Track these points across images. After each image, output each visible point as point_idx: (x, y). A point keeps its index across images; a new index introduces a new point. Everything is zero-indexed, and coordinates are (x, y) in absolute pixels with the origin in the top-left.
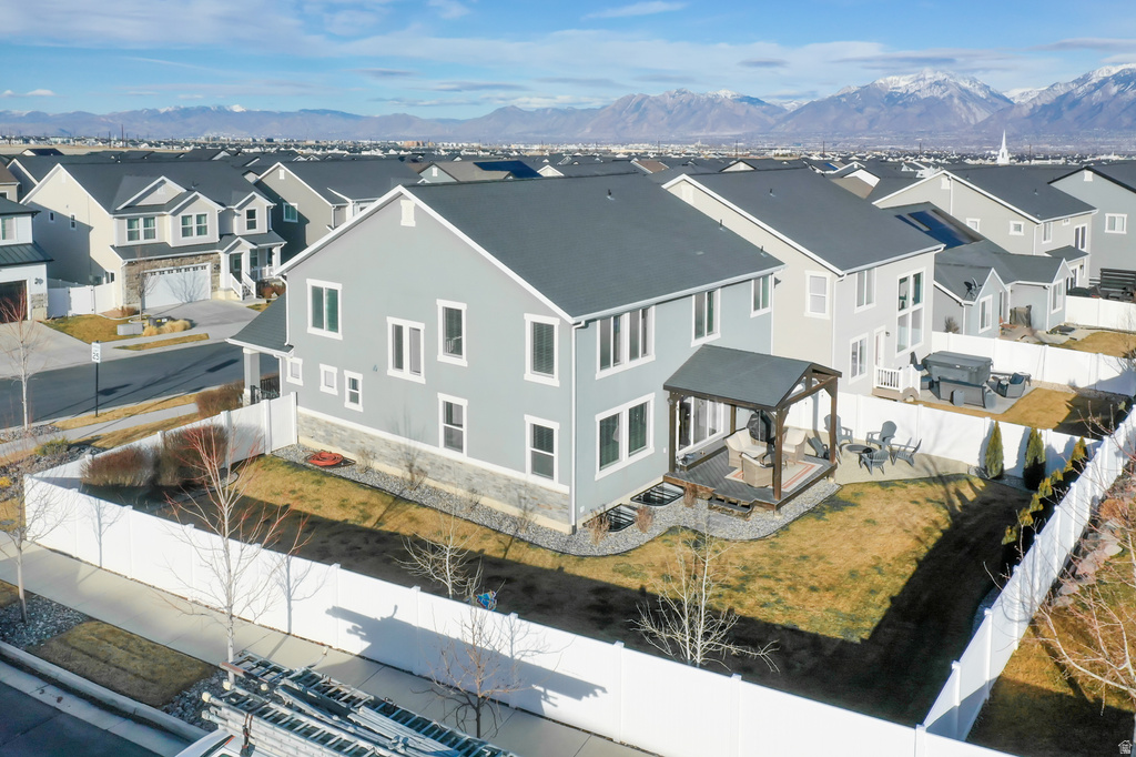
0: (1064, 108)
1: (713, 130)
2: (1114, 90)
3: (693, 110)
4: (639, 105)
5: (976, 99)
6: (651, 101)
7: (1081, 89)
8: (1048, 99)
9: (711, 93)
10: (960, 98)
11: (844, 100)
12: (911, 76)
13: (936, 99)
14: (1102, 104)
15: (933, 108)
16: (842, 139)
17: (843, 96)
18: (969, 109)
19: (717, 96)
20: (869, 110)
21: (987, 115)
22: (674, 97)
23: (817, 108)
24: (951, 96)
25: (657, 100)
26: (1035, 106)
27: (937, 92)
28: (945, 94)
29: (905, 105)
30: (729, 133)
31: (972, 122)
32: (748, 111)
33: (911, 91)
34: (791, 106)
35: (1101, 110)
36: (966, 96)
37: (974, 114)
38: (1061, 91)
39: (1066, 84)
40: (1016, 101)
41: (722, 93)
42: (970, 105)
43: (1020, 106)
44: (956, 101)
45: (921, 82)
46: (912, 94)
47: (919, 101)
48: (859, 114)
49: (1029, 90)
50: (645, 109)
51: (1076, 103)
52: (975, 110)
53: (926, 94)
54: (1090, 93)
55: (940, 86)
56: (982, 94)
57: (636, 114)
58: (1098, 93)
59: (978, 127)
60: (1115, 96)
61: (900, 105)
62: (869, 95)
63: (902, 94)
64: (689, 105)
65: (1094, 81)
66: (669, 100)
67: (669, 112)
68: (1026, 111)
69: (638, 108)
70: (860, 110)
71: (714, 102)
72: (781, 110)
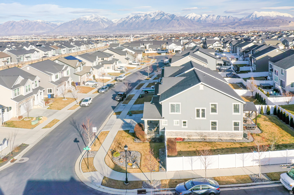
0: (124, 24)
1: (37, 31)
2: (134, 20)
3: (29, 25)
4: (12, 24)
5: (105, 22)
6: (16, 23)
7: (127, 20)
8: (121, 22)
9: (35, 20)
10: (101, 22)
11: (73, 22)
12: (90, 16)
13: (96, 22)
14: (132, 23)
15: (95, 24)
16: (73, 32)
17: (72, 21)
18: (104, 24)
19: (37, 22)
20: (79, 25)
21: (108, 26)
22: (24, 22)
23: (66, 24)
24: (99, 21)
25: (18, 22)
26: (118, 23)
27: (96, 20)
28: (98, 21)
29: (88, 23)
30: (41, 32)
31: (105, 27)
32: (46, 25)
33: (90, 20)
34: (59, 24)
35: (132, 24)
36: (103, 21)
37: (105, 25)
38: (123, 20)
39: (124, 18)
40: (114, 22)
41: (39, 21)
42: (104, 23)
43: (115, 23)
44: (100, 22)
45: (92, 18)
46: (90, 21)
47: (92, 22)
48: (77, 26)
49: (116, 20)
50: (14, 25)
51: (127, 23)
52: (105, 24)
53: (93, 21)
54: (129, 20)
55: (96, 19)
56: (106, 21)
57: (12, 27)
58: (131, 20)
59: (106, 29)
60: (134, 21)
61: (87, 23)
62: (79, 20)
63: (87, 21)
64: (28, 24)
65: (130, 18)
66: (22, 23)
67: (22, 26)
68: (116, 25)
69: (12, 25)
70: (77, 25)
71: (36, 23)
72: (56, 25)
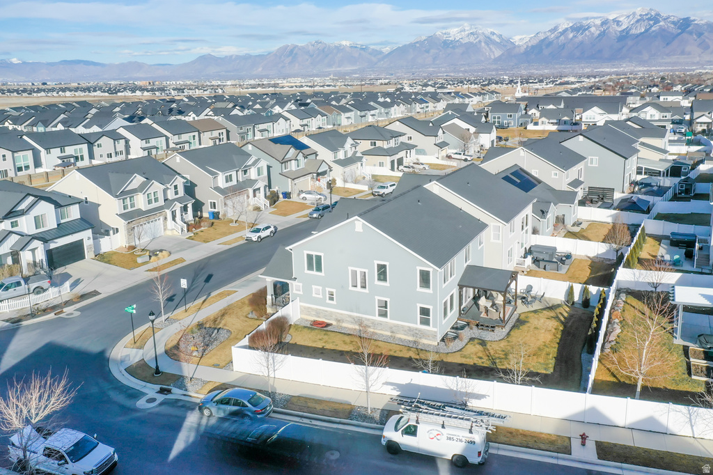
0: (544, 47)
1: (339, 67)
2: (571, 35)
3: (324, 54)
4: (292, 51)
5: (494, 43)
6: (300, 49)
7: (553, 36)
8: (534, 42)
9: (337, 43)
10: (485, 43)
11: (418, 45)
12: (457, 29)
13: (472, 43)
14: (564, 45)
15: (470, 49)
16: (417, 70)
17: (417, 42)
18: (490, 49)
19: (341, 45)
20: (433, 51)
21: (501, 53)
22: (313, 45)
23: (402, 51)
24: (480, 41)
25: (303, 47)
26: (527, 46)
27: (472, 39)
28: (477, 40)
29: (454, 48)
30: (349, 68)
31: (493, 57)
32: (360, 54)
33: (457, 39)
34: (386, 50)
35: (563, 48)
36: (489, 41)
37: (493, 52)
38: (542, 37)
39: (545, 33)
40: (517, 44)
41: (344, 43)
42: (491, 46)
43: (519, 46)
44: (483, 44)
45: (463, 33)
46: (458, 41)
47: (462, 45)
48: (427, 54)
49: (524, 36)
50: (296, 54)
51: (550, 44)
52: (494, 49)
53: (466, 40)
54: (557, 38)
55: (474, 35)
56: (498, 40)
57: (290, 58)
58: (562, 38)
59: (497, 60)
60: (571, 39)
61: (451, 48)
62: (432, 41)
63: (452, 41)
64: (323, 50)
65: (560, 30)
66: (311, 48)
67: (311, 56)
68: (522, 50)
69: (291, 53)
70: (427, 51)
71: (339, 49)
72: (381, 52)
